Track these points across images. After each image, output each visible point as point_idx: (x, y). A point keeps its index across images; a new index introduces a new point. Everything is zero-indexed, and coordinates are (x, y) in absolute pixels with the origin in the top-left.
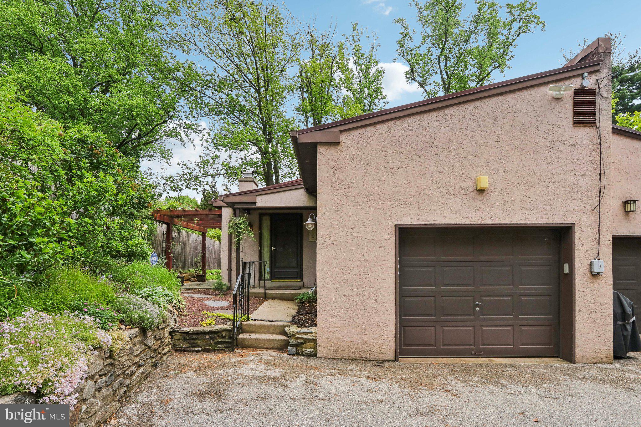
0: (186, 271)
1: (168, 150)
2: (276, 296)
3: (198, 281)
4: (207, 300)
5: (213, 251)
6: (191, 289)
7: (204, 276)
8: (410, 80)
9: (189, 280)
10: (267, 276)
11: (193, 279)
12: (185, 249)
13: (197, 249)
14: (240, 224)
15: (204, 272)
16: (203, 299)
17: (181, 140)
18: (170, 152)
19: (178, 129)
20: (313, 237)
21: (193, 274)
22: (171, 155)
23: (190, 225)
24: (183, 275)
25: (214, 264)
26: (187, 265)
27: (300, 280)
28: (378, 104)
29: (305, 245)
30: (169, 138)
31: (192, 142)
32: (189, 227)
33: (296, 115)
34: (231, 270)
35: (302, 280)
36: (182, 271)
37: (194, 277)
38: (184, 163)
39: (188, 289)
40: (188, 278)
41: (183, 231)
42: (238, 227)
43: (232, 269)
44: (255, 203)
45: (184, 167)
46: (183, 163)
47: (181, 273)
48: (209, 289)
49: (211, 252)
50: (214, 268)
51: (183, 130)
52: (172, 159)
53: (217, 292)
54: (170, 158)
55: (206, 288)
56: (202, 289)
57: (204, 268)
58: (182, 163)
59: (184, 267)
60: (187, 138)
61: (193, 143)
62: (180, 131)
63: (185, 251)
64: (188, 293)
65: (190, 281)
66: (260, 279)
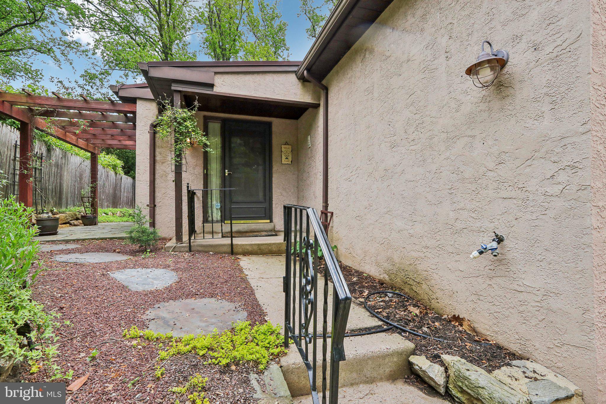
0: (64, 209)
1: (37, 71)
2: (250, 249)
3: (85, 225)
4: (118, 268)
5: (107, 184)
6: (74, 240)
7: (95, 217)
8: (311, 37)
9: (68, 223)
10: (217, 215)
11: (76, 222)
12: (61, 176)
13: (81, 179)
14: (185, 120)
15: (95, 211)
16: (107, 267)
17: (55, 59)
18: (39, 73)
19: (51, 44)
20: (287, 158)
21: (76, 215)
22: (41, 76)
23: (69, 137)
24: (57, 216)
25: (108, 201)
26: (64, 200)
27: (268, 221)
28: (281, 54)
29: (275, 168)
30: (38, 53)
31: (71, 64)
32: (68, 139)
33: (202, 48)
34: (155, 206)
35: (271, 221)
36: (55, 210)
37: (77, 219)
38: (60, 80)
39: (67, 242)
40: (67, 221)
41: (58, 150)
42: (180, 124)
43: (156, 203)
44: (211, 86)
45: (59, 84)
46: (58, 80)
47: (54, 214)
48: (111, 239)
49: (104, 184)
50: (108, 207)
51: (58, 47)
52: (42, 81)
53: (136, 247)
54: (39, 80)
55: (106, 239)
56: (97, 239)
57: (94, 206)
58: (56, 80)
59: (59, 204)
60: (64, 58)
61: (73, 65)
62: (53, 47)
63: (61, 179)
64: (69, 252)
65: (71, 224)
66: (205, 220)
